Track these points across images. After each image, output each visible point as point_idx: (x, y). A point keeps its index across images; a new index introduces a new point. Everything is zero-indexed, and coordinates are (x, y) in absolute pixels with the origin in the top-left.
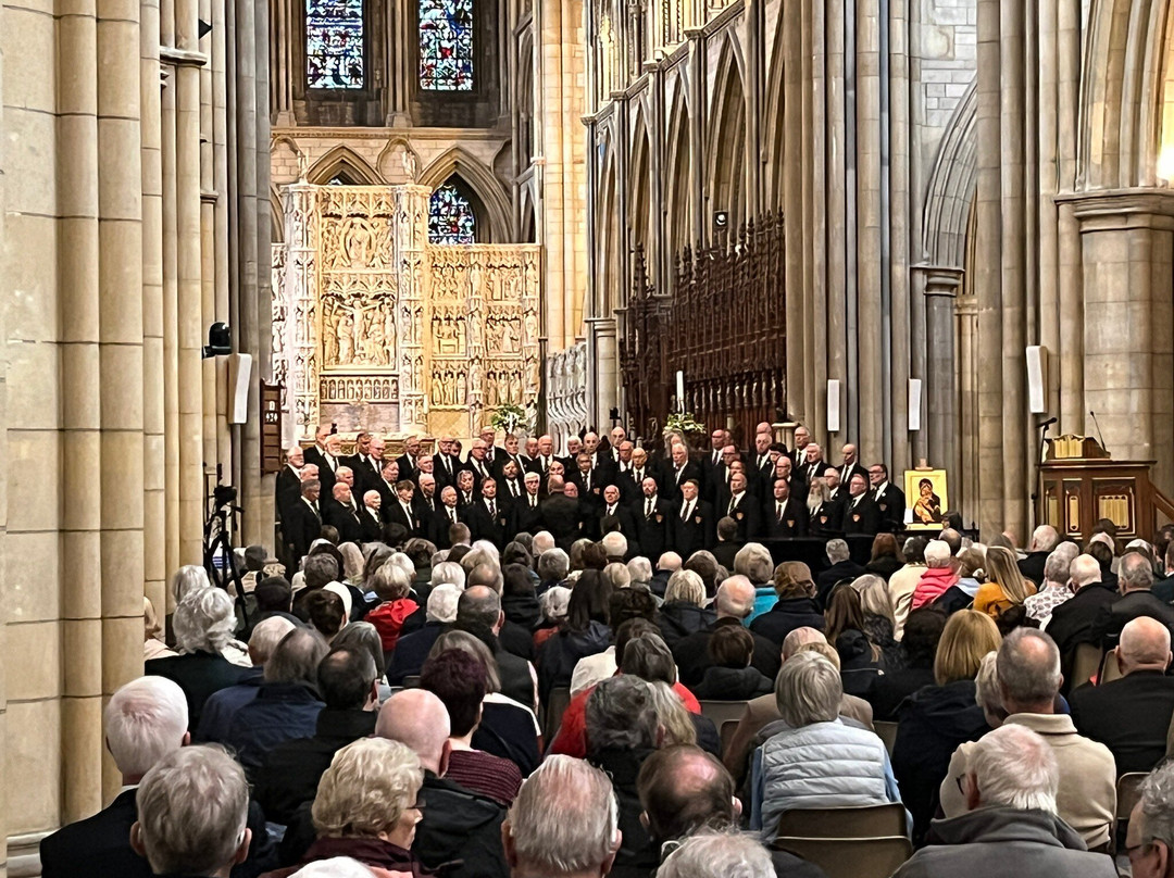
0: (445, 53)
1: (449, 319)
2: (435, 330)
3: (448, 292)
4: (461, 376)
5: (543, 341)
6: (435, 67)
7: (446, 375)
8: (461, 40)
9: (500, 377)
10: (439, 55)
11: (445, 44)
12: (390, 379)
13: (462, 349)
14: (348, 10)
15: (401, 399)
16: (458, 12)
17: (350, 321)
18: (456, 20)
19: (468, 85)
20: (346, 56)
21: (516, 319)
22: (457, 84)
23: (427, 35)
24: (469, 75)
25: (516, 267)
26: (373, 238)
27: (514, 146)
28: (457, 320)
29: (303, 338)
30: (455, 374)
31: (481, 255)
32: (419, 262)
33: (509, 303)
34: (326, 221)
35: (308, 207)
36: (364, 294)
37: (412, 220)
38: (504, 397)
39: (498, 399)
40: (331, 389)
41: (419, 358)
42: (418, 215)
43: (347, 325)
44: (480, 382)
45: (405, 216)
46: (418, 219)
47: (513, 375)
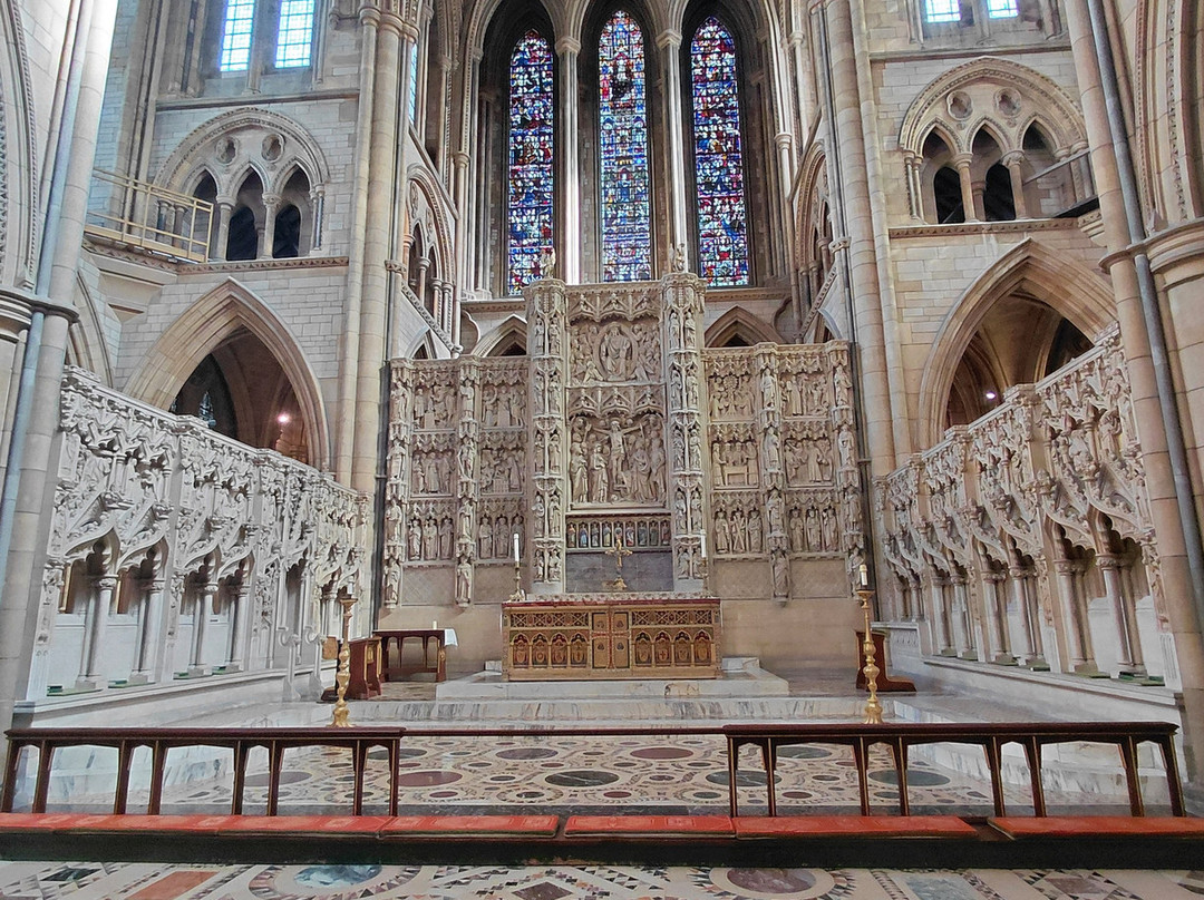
0: (724, 256)
1: (734, 441)
2: (716, 455)
3: (732, 409)
4: (754, 515)
5: (863, 466)
6: (715, 267)
7: (734, 513)
8: (737, 245)
9: (808, 515)
10: (718, 258)
11: (723, 248)
12: (659, 519)
13: (754, 479)
14: (637, 227)
15: (674, 544)
16: (733, 223)
17: (607, 448)
18: (733, 228)
19: (745, 280)
20: (636, 264)
21: (824, 438)
22: (735, 281)
23: (705, 242)
24: (745, 272)
25: (819, 372)
26: (635, 344)
27: (795, 302)
28: (745, 442)
29: (543, 467)
30: (746, 512)
31: (773, 358)
32: (692, 368)
33: (814, 417)
34: (575, 329)
35: (550, 307)
36: (622, 413)
37: (682, 316)
38: (814, 541)
39: (806, 545)
40: (580, 535)
41: (697, 489)
42: (690, 310)
43: (601, 452)
44: (780, 522)
45: (673, 311)
46: (689, 314)
47: (825, 511)
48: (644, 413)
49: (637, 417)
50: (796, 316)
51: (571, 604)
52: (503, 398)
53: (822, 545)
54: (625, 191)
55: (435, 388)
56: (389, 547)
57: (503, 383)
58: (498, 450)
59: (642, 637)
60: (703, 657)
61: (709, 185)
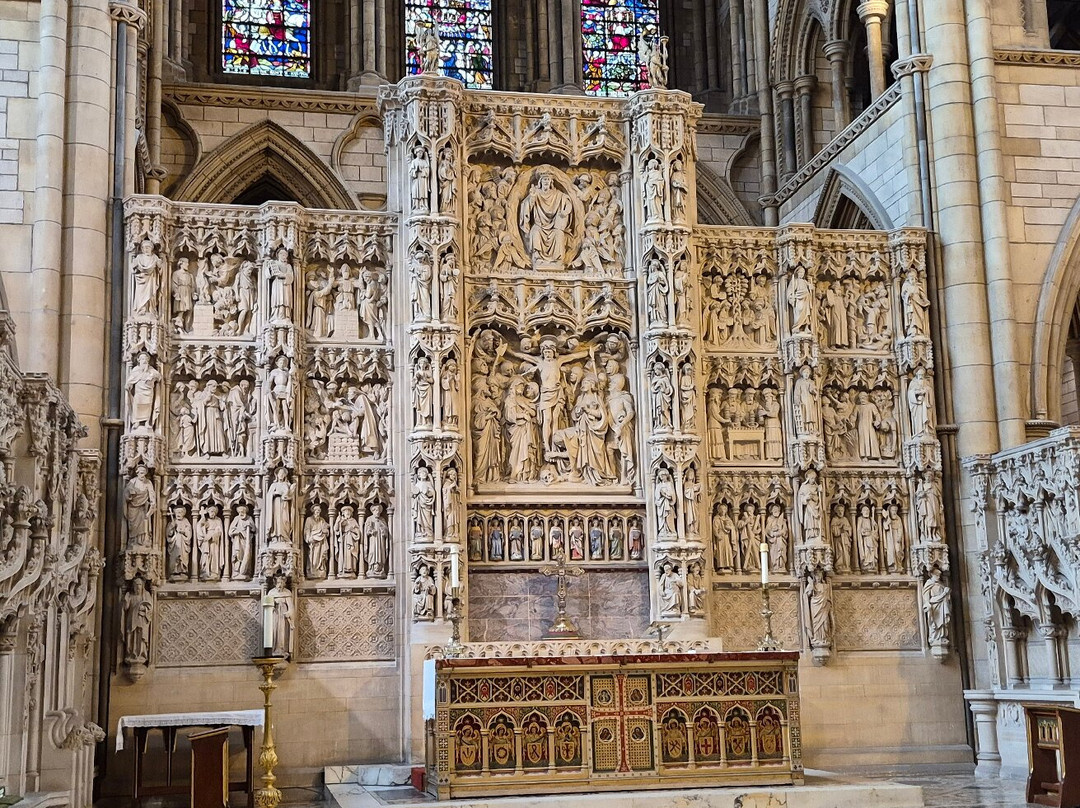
0: (620, 43)
1: (743, 386)
2: (716, 409)
3: (739, 331)
4: (776, 510)
5: (946, 434)
9: (859, 514)
12: (626, 514)
13: (775, 450)
15: (651, 559)
17: (534, 386)
21: (885, 387)
25: (877, 278)
26: (580, 208)
27: (765, 144)
28: (762, 387)
29: (431, 418)
30: (763, 506)
31: (809, 249)
32: (683, 257)
34: (478, 169)
35: (441, 129)
36: (562, 327)
37: (666, 164)
38: (869, 557)
39: (856, 565)
40: (492, 537)
41: (692, 465)
42: (680, 157)
43: (525, 394)
44: (819, 524)
45: (652, 156)
46: (678, 164)
47: (886, 507)
48: (598, 330)
49: (588, 336)
50: (766, 169)
51: (558, 661)
52: (345, 285)
53: (881, 564)
55: (215, 259)
56: (134, 557)
57: (346, 259)
58: (339, 381)
59: (673, 718)
60: (770, 747)
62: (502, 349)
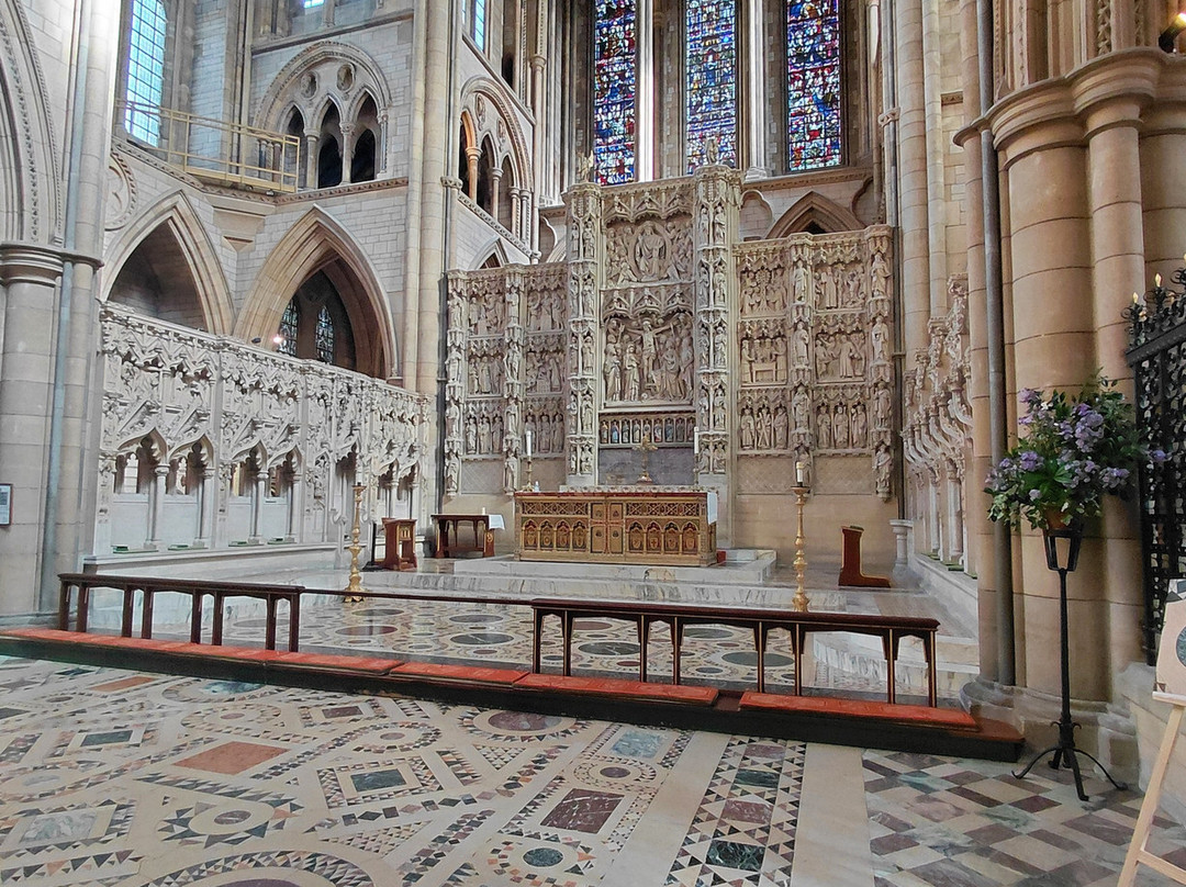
0: (814, 135)
1: (763, 337)
2: (745, 352)
3: (764, 304)
5: (898, 360)
6: (804, 149)
7: (760, 410)
8: (829, 121)
9: (836, 412)
10: (808, 138)
11: (813, 127)
12: (686, 416)
13: (782, 375)
14: (723, 113)
16: (826, 97)
18: (825, 104)
19: (836, 160)
21: (858, 331)
22: (825, 161)
23: (794, 122)
24: (837, 151)
25: (857, 261)
26: (668, 243)
27: (876, 182)
28: (775, 338)
29: (577, 368)
30: (772, 409)
31: (806, 250)
32: (720, 264)
33: (849, 309)
34: (611, 231)
35: (585, 211)
36: (653, 313)
38: (840, 437)
39: (832, 442)
40: (612, 431)
41: (720, 387)
42: (720, 204)
43: (634, 352)
44: (805, 418)
45: (703, 207)
46: (719, 209)
47: (854, 407)
48: (674, 313)
49: (668, 317)
50: (876, 198)
52: (546, 303)
53: (848, 441)
54: (710, 74)
55: (487, 296)
56: (448, 442)
57: (545, 289)
58: (541, 352)
59: (635, 526)
60: (690, 545)
61: (801, 57)
62: (622, 329)
